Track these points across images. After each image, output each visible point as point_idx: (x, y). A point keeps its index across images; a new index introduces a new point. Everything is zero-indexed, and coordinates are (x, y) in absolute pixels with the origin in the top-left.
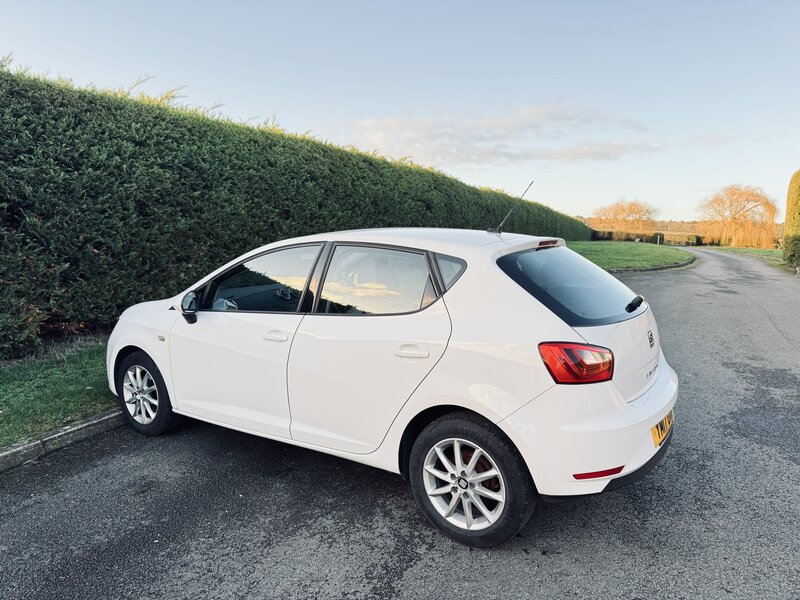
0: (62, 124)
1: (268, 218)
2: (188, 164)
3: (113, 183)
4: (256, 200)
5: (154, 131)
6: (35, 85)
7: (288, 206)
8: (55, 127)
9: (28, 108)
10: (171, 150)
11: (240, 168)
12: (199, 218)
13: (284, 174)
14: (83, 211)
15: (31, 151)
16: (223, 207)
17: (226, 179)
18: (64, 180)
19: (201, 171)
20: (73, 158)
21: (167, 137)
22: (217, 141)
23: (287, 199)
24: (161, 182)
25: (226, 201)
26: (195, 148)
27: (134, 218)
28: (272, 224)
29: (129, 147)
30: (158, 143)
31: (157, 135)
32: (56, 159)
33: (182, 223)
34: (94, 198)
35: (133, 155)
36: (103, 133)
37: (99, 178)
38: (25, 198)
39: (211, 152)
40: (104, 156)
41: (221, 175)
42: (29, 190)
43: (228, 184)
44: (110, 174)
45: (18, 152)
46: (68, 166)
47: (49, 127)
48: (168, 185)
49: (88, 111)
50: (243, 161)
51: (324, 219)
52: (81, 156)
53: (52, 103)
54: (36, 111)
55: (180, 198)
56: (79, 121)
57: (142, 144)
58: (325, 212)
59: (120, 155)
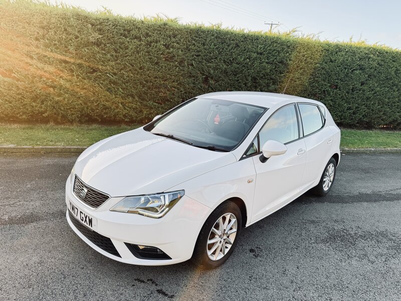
0: (230, 48)
1: (322, 88)
2: (281, 62)
3: (243, 70)
4: (316, 79)
6: (227, 33)
7: (337, 82)
8: (227, 49)
9: (220, 43)
10: (274, 56)
11: (312, 63)
12: (281, 86)
13: (340, 66)
14: (230, 80)
15: (216, 58)
16: (295, 81)
17: (301, 69)
18: (225, 68)
19: (287, 65)
20: (230, 60)
21: (274, 50)
22: (302, 51)
23: (338, 79)
24: (265, 69)
25: (298, 79)
26: (288, 54)
28: (324, 91)
29: (255, 55)
30: (269, 53)
31: (269, 50)
32: (224, 61)
35: (256, 59)
36: (245, 50)
38: (210, 73)
39: (296, 56)
40: (242, 59)
41: (298, 67)
42: (212, 72)
43: (302, 71)
44: (243, 66)
45: (212, 59)
47: (225, 49)
48: (268, 71)
49: (242, 41)
50: (314, 60)
51: (364, 91)
52: (233, 60)
53: (229, 40)
54: (222, 44)
55: (273, 77)
56: (237, 46)
57: (261, 54)
58: (365, 87)
59: (249, 59)
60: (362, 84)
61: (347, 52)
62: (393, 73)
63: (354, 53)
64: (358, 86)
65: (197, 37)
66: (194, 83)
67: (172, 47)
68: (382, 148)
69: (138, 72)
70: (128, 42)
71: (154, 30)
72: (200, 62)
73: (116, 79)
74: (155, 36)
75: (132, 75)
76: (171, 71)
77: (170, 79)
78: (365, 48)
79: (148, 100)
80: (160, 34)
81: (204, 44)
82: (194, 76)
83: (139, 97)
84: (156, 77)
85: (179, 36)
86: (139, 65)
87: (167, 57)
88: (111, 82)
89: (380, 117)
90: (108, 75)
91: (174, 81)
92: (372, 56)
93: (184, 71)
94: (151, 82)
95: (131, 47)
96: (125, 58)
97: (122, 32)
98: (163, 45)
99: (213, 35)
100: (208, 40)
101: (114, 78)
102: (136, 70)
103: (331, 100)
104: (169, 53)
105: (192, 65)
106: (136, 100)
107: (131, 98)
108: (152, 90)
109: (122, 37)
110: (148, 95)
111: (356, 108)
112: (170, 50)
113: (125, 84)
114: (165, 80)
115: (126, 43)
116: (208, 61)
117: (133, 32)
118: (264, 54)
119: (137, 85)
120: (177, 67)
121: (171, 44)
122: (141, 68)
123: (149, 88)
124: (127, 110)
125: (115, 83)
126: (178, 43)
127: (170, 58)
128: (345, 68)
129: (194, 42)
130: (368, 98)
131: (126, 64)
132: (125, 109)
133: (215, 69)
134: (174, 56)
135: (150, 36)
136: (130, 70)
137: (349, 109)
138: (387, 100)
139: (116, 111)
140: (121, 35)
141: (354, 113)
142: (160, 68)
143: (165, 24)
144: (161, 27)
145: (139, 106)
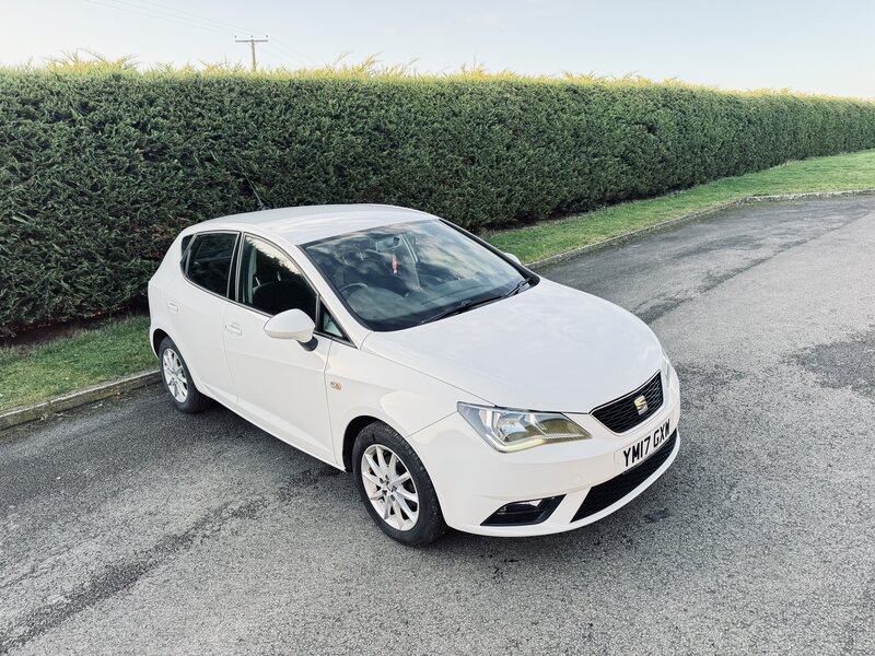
0: (276, 112)
1: (452, 166)
2: (377, 128)
3: (315, 154)
4: (440, 151)
5: (347, 104)
6: (258, 83)
7: (472, 152)
8: (271, 116)
9: (252, 104)
10: (361, 118)
11: (425, 124)
12: (388, 174)
13: (469, 122)
14: (295, 179)
15: (255, 138)
16: (409, 162)
17: (412, 136)
18: (280, 156)
19: (387, 133)
20: (285, 138)
21: (358, 107)
22: (404, 101)
23: (472, 146)
24: (354, 147)
25: (412, 156)
26: (383, 111)
27: (334, 181)
28: (457, 171)
29: (327, 121)
30: (351, 114)
31: (350, 107)
32: (274, 140)
33: (374, 180)
34: (303, 167)
35: (331, 128)
36: (306, 113)
37: (304, 151)
38: (251, 171)
39: (398, 114)
40: (308, 133)
41: (406, 134)
42: (256, 167)
43: (414, 141)
44: (314, 146)
45: (248, 140)
46: (282, 144)
47: (267, 116)
48: (360, 149)
49: (296, 96)
50: (427, 117)
51: (512, 159)
52: (290, 135)
53: (269, 95)
54: (258, 105)
55: (370, 159)
56: (289, 107)
57: (337, 117)
58: (513, 153)
59: (320, 130)
60: (508, 148)
61: (471, 93)
62: (545, 121)
63: (482, 94)
64: (503, 152)
65: (200, 98)
66: (223, 198)
67: (156, 127)
68: (569, 251)
69: (91, 197)
70: (45, 131)
71: (100, 93)
72: (225, 151)
73: (38, 223)
74: (105, 108)
75: (76, 207)
76: (168, 182)
77: (170, 198)
78: (494, 83)
79: (128, 258)
80: (116, 100)
81: (221, 112)
82: (218, 184)
83: (107, 254)
84: (136, 202)
85: (161, 100)
86: (88, 181)
87: (151, 151)
88: (25, 235)
89: (543, 200)
90: (14, 218)
91: (179, 203)
92: (509, 96)
93: (195, 175)
94: (126, 214)
95: (55, 142)
96: (48, 170)
97: (19, 107)
98: (133, 125)
99: (231, 90)
100: (227, 100)
101: (31, 223)
102: (83, 194)
103: (471, 185)
104: (151, 142)
105: (210, 159)
106: (102, 264)
107: (86, 264)
108: (133, 231)
109: (21, 120)
110: (127, 245)
111: (510, 191)
112: (150, 134)
113: (63, 232)
114: (158, 205)
115: (41, 133)
116: (240, 146)
117: (48, 105)
118: (343, 117)
119: (96, 230)
120: (178, 169)
121: (149, 120)
122: (94, 188)
123: (125, 229)
124: (84, 292)
125: (36, 235)
126: (164, 117)
127: (156, 154)
128: (478, 124)
129: (198, 109)
130: (522, 171)
131: (54, 184)
132: (77, 291)
133: (259, 161)
134: (165, 147)
135: (94, 109)
136: (70, 196)
137: (499, 195)
138: (546, 168)
139: (57, 300)
140: (19, 116)
141: (508, 201)
142: (141, 178)
143: (117, 78)
144: (111, 86)
145: (110, 275)
